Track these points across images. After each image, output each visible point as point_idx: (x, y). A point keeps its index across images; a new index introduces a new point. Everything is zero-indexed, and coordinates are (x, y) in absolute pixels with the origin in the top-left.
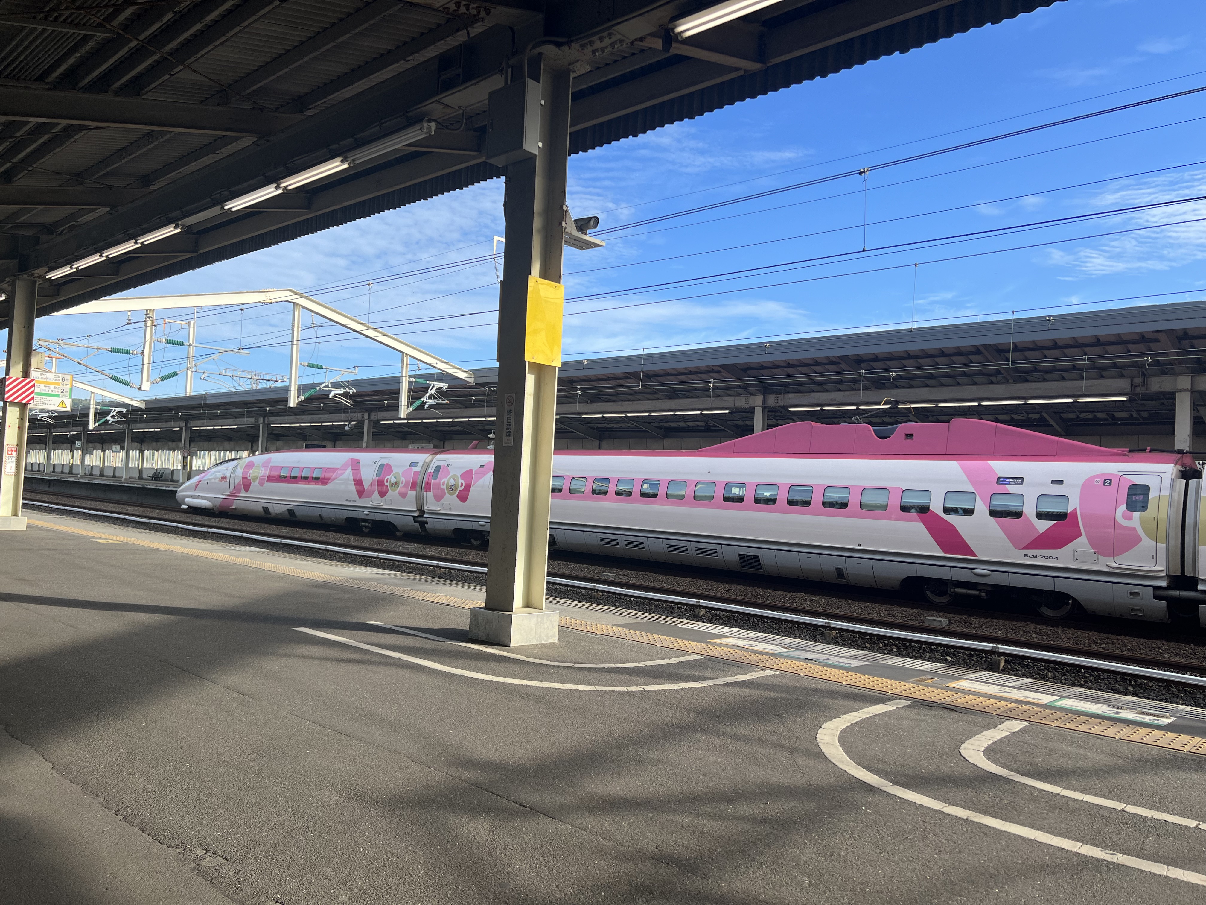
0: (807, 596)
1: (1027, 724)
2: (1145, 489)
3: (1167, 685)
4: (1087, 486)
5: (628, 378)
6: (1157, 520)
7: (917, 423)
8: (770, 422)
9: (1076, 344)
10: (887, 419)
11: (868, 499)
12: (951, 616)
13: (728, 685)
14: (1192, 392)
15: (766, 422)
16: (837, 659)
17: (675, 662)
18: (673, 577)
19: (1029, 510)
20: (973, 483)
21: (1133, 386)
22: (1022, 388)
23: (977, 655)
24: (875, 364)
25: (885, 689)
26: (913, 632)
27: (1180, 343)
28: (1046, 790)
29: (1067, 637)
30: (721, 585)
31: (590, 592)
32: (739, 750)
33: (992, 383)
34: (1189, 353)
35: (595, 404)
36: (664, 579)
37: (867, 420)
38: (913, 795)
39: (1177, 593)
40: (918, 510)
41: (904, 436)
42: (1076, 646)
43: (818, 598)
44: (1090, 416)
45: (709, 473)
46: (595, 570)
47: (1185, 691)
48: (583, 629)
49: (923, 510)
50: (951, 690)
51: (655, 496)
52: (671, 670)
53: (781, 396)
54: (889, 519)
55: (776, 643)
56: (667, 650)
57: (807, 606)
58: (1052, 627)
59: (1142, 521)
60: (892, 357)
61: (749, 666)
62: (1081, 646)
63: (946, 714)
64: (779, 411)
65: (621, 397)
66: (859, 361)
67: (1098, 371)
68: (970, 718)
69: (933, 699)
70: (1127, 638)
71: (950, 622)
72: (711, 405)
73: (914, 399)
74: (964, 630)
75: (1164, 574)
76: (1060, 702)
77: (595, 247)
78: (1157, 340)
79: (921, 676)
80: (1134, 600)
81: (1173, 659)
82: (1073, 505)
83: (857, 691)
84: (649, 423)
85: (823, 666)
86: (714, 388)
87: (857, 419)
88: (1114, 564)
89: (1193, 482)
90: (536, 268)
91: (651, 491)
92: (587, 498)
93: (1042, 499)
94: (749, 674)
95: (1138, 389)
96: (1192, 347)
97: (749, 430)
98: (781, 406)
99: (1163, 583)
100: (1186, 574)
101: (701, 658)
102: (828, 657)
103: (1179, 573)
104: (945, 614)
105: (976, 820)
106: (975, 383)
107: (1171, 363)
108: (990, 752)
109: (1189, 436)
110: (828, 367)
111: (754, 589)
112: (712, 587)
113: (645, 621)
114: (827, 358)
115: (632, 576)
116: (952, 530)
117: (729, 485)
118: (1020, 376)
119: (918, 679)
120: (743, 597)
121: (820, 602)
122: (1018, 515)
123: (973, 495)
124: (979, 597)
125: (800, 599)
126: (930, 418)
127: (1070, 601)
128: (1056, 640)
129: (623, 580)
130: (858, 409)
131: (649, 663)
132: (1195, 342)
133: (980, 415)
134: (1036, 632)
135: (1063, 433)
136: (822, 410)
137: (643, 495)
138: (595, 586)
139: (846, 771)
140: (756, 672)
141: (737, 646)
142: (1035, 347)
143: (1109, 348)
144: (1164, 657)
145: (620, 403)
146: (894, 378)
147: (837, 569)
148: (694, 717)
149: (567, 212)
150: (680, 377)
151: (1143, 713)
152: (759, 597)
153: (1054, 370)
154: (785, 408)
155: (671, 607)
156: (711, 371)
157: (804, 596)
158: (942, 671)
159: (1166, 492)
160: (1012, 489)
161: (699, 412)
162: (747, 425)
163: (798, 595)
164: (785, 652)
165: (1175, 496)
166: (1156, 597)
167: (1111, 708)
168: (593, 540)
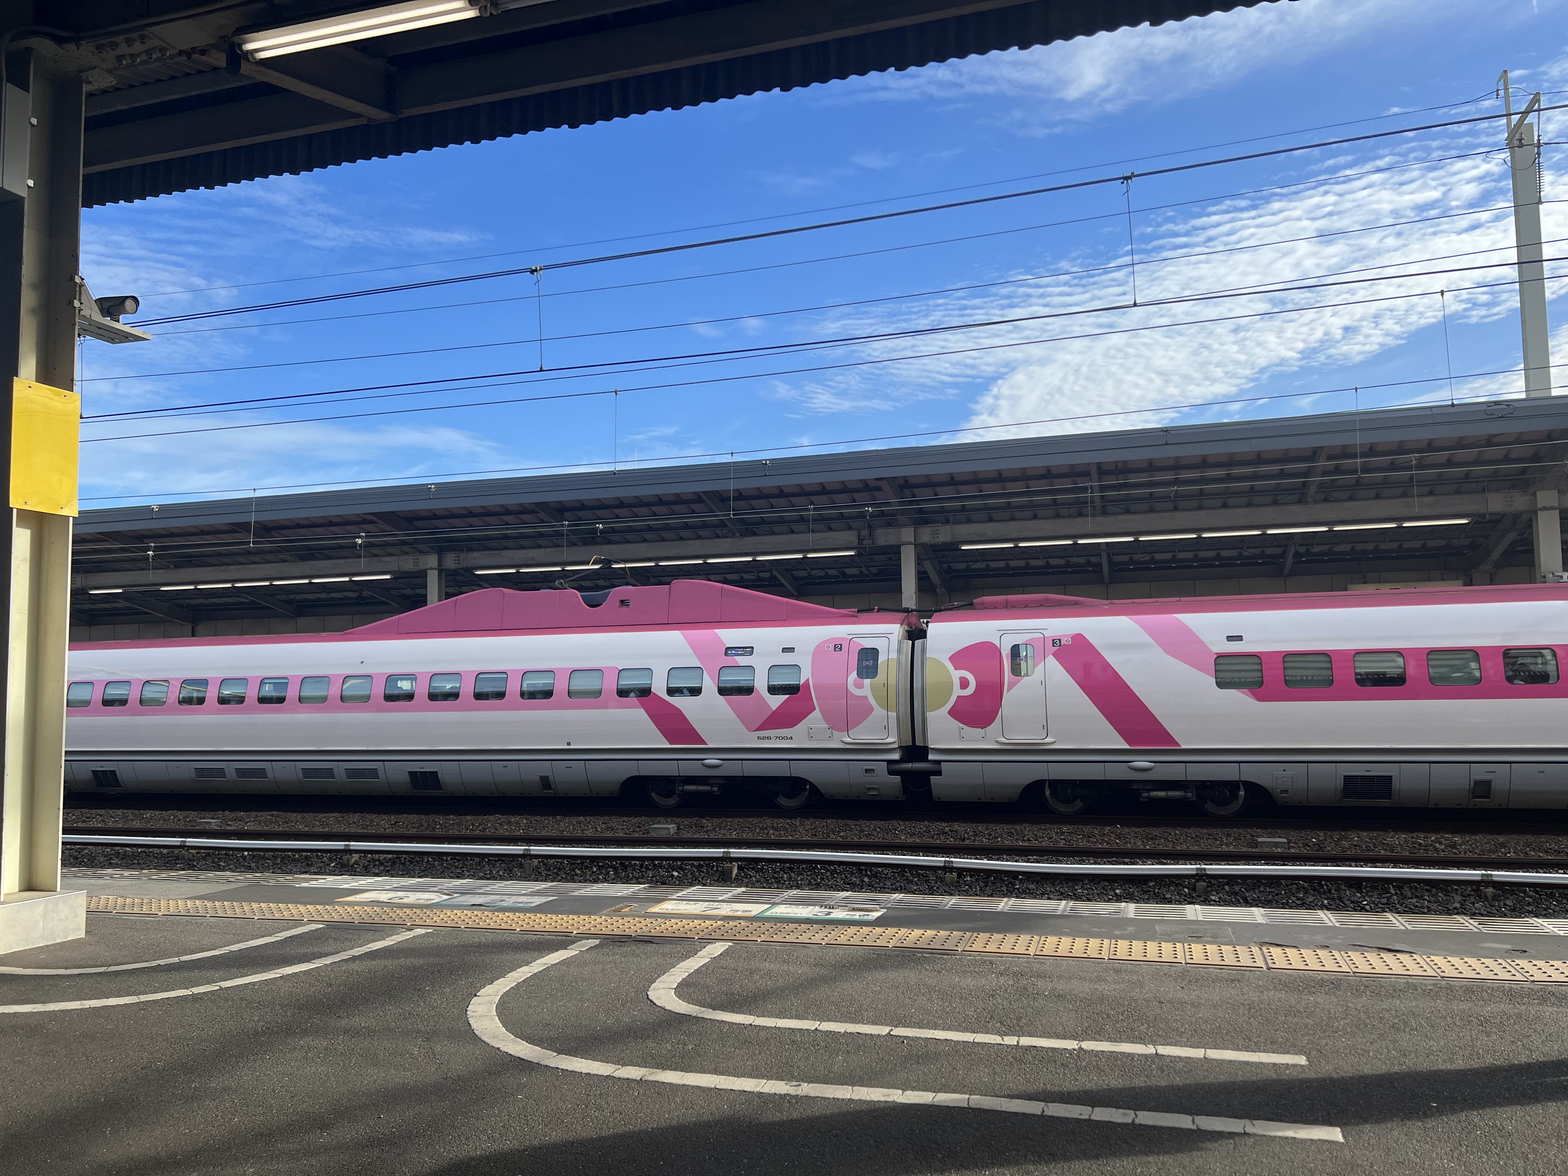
0: (503, 818)
1: (731, 944)
2: (874, 652)
3: (901, 871)
4: (818, 652)
5: (235, 531)
6: (886, 686)
7: (634, 585)
8: (450, 590)
9: (803, 492)
10: (601, 583)
11: (578, 684)
12: (679, 820)
13: (354, 959)
14: (915, 545)
15: (444, 590)
16: (514, 899)
17: (279, 939)
18: (312, 815)
19: (761, 684)
20: (699, 657)
21: (860, 540)
22: (750, 542)
23: (707, 865)
24: (580, 514)
25: (570, 929)
26: (634, 846)
27: (902, 491)
28: (738, 1022)
29: (804, 828)
30: (384, 817)
31: (176, 851)
32: (353, 1049)
33: (718, 536)
34: (910, 503)
35: (182, 571)
36: (299, 819)
37: (575, 584)
38: (581, 1062)
39: (909, 766)
40: (638, 693)
41: (618, 604)
42: (815, 839)
43: (518, 818)
44: (822, 574)
45: (362, 663)
46: (187, 817)
47: (919, 874)
48: (136, 910)
49: (644, 692)
50: (650, 917)
51: (281, 700)
52: (270, 952)
53: (463, 555)
54: (606, 707)
55: (436, 889)
56: (270, 923)
57: (503, 831)
58: (790, 819)
59: (873, 688)
60: (603, 505)
61: (393, 928)
62: (819, 838)
63: (643, 947)
64: (462, 575)
65: (225, 560)
66: (561, 510)
67: (827, 523)
68: (667, 948)
69: (628, 932)
70: (865, 821)
71: (679, 829)
72: (362, 568)
73: (629, 557)
74: (695, 836)
75: (896, 746)
76: (771, 911)
77: (136, 341)
78: (879, 489)
79: (618, 904)
80: (869, 779)
81: (910, 840)
82: (806, 675)
83: (533, 938)
84: (272, 596)
85: (494, 911)
86: (366, 546)
87: (561, 583)
88: (848, 740)
89: (918, 643)
90: (28, 366)
91: (275, 694)
92: (171, 711)
93: (774, 670)
94: (389, 939)
95: (865, 542)
96: (914, 496)
97: (421, 601)
98: (463, 569)
99: (896, 756)
100: (917, 744)
101: (322, 926)
102: (504, 897)
103: (911, 744)
104: (674, 818)
105: (651, 1078)
106: (699, 538)
107: (894, 514)
108: (684, 989)
109: (915, 593)
110: (523, 517)
111: (431, 818)
112: (372, 821)
113: (243, 885)
114: (521, 505)
115: (248, 820)
116: (678, 714)
117: (392, 679)
118: (747, 528)
119: (614, 908)
120: (415, 830)
121: (520, 823)
122: (748, 690)
123: (700, 671)
124: (710, 793)
125: (493, 822)
126: (652, 580)
127: (808, 787)
128: (794, 834)
129: (234, 827)
130: (563, 570)
131: (235, 948)
132: (916, 491)
133: (707, 574)
134: (773, 828)
135: (795, 593)
136: (518, 572)
137: (263, 700)
138: (185, 842)
139: (499, 1049)
140: (398, 934)
141: (378, 902)
142: (761, 495)
143: (835, 497)
144: (901, 839)
145: (223, 568)
146: (602, 531)
147: (541, 777)
148: (293, 1015)
149: (81, 286)
150: (317, 530)
151: (854, 910)
152: (438, 827)
153: (782, 521)
154: (470, 570)
155: (306, 858)
156: (363, 521)
157: (499, 819)
158: (643, 895)
159: (894, 655)
160: (742, 661)
161: (347, 579)
162: (418, 595)
163: (491, 818)
164: (445, 900)
165: (903, 661)
166: (891, 772)
167: (823, 910)
168: (184, 772)
